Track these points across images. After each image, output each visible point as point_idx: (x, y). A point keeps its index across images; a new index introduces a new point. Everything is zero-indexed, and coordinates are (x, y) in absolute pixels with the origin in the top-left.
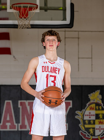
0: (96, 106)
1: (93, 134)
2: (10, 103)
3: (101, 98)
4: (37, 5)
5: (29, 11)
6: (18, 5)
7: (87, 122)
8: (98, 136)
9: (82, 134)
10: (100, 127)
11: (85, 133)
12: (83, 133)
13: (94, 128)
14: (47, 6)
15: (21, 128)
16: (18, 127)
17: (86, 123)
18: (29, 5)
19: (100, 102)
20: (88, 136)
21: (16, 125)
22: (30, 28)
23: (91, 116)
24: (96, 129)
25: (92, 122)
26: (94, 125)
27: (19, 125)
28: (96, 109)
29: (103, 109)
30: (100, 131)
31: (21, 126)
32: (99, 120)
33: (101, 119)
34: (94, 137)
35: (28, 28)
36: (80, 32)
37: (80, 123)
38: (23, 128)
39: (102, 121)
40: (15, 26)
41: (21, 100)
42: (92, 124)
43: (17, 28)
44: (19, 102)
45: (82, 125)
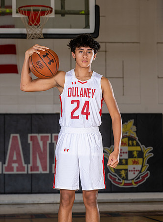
0: (129, 140)
1: (125, 178)
2: (16, 137)
3: (136, 130)
4: (52, 8)
5: (41, 15)
6: (26, 8)
8: (132, 180)
10: (134, 168)
11: (115, 176)
12: (112, 176)
13: (126, 170)
14: (64, 9)
15: (31, 170)
16: (27, 170)
18: (41, 9)
19: (135, 135)
20: (119, 179)
21: (26, 166)
22: (42, 38)
23: (122, 154)
24: (130, 171)
26: (126, 166)
27: (30, 166)
28: (129, 144)
29: (137, 145)
30: (134, 173)
31: (31, 167)
32: (133, 159)
33: (135, 157)
34: (126, 182)
35: (40, 38)
36: (107, 44)
38: (34, 171)
39: (136, 160)
40: (23, 36)
41: (31, 133)
43: (26, 38)
44: (29, 135)
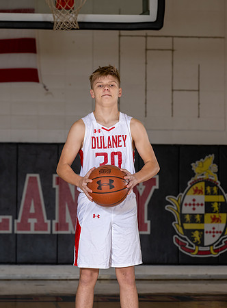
0: (206, 186)
7: (188, 218)
8: (210, 246)
9: (178, 241)
10: (214, 228)
12: (180, 239)
13: (201, 231)
15: (57, 230)
17: (186, 219)
21: (49, 222)
22: (77, 29)
23: (196, 207)
25: (198, 218)
26: (202, 225)
30: (214, 236)
31: (57, 224)
32: (212, 215)
33: (216, 212)
35: (73, 29)
37: (175, 221)
40: (48, 25)
42: (198, 223)
43: (52, 29)
44: (55, 176)
45: (178, 224)
